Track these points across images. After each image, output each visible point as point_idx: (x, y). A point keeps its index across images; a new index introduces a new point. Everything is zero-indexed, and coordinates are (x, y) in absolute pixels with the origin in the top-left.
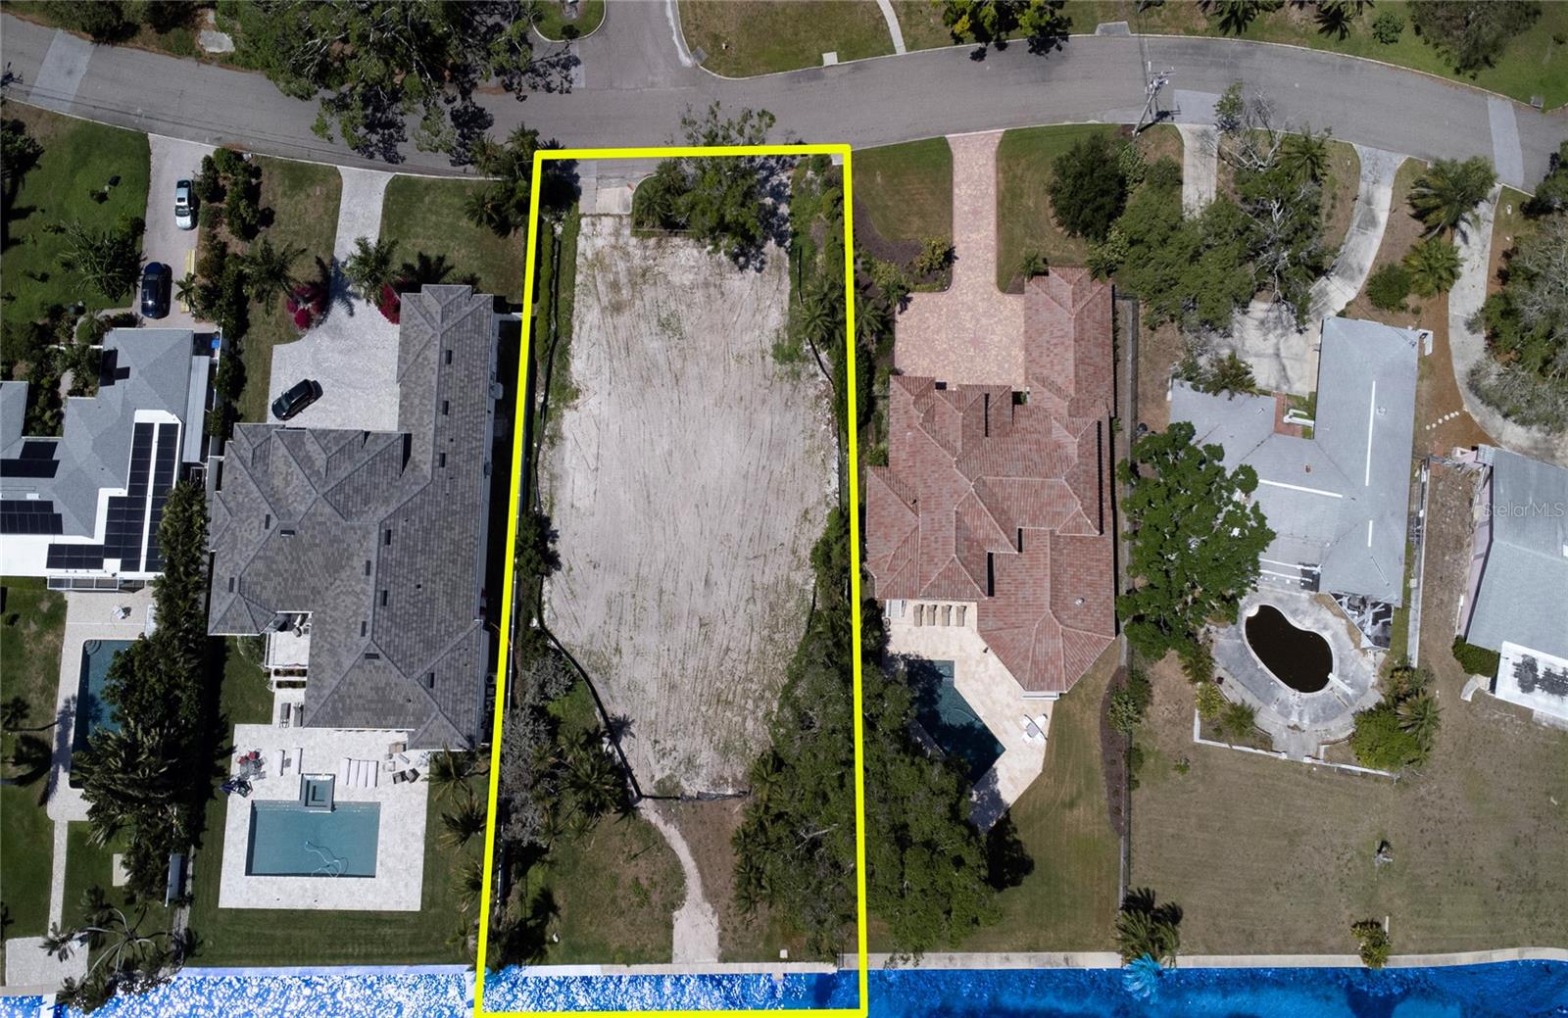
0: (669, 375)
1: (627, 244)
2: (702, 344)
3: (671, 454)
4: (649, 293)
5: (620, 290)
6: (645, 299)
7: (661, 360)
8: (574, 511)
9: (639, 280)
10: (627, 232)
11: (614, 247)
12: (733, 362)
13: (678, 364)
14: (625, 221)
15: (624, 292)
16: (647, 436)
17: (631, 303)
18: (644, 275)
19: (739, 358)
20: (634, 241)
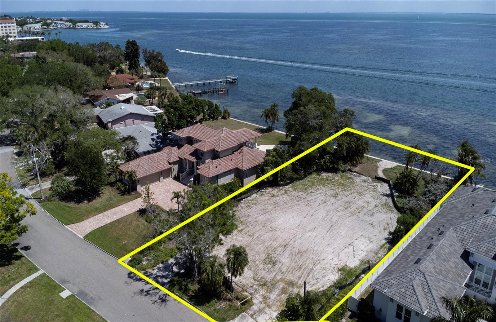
0: (288, 249)
1: (261, 302)
2: (262, 248)
3: (310, 231)
4: (269, 277)
5: (283, 289)
6: (273, 276)
7: (287, 254)
8: (371, 240)
9: (269, 284)
10: (255, 307)
11: (269, 306)
12: (255, 237)
13: (280, 249)
14: (251, 312)
15: (281, 286)
16: (316, 239)
17: (282, 280)
18: (265, 285)
19: (252, 235)
20: (255, 301)
